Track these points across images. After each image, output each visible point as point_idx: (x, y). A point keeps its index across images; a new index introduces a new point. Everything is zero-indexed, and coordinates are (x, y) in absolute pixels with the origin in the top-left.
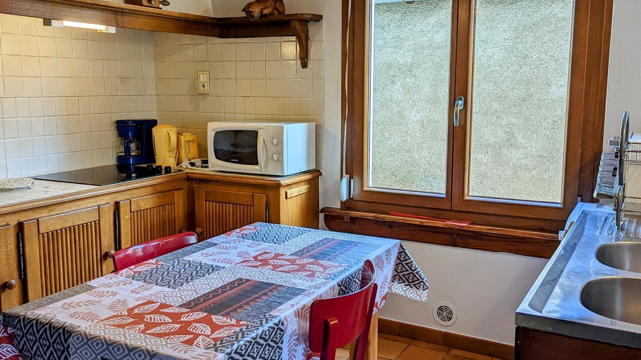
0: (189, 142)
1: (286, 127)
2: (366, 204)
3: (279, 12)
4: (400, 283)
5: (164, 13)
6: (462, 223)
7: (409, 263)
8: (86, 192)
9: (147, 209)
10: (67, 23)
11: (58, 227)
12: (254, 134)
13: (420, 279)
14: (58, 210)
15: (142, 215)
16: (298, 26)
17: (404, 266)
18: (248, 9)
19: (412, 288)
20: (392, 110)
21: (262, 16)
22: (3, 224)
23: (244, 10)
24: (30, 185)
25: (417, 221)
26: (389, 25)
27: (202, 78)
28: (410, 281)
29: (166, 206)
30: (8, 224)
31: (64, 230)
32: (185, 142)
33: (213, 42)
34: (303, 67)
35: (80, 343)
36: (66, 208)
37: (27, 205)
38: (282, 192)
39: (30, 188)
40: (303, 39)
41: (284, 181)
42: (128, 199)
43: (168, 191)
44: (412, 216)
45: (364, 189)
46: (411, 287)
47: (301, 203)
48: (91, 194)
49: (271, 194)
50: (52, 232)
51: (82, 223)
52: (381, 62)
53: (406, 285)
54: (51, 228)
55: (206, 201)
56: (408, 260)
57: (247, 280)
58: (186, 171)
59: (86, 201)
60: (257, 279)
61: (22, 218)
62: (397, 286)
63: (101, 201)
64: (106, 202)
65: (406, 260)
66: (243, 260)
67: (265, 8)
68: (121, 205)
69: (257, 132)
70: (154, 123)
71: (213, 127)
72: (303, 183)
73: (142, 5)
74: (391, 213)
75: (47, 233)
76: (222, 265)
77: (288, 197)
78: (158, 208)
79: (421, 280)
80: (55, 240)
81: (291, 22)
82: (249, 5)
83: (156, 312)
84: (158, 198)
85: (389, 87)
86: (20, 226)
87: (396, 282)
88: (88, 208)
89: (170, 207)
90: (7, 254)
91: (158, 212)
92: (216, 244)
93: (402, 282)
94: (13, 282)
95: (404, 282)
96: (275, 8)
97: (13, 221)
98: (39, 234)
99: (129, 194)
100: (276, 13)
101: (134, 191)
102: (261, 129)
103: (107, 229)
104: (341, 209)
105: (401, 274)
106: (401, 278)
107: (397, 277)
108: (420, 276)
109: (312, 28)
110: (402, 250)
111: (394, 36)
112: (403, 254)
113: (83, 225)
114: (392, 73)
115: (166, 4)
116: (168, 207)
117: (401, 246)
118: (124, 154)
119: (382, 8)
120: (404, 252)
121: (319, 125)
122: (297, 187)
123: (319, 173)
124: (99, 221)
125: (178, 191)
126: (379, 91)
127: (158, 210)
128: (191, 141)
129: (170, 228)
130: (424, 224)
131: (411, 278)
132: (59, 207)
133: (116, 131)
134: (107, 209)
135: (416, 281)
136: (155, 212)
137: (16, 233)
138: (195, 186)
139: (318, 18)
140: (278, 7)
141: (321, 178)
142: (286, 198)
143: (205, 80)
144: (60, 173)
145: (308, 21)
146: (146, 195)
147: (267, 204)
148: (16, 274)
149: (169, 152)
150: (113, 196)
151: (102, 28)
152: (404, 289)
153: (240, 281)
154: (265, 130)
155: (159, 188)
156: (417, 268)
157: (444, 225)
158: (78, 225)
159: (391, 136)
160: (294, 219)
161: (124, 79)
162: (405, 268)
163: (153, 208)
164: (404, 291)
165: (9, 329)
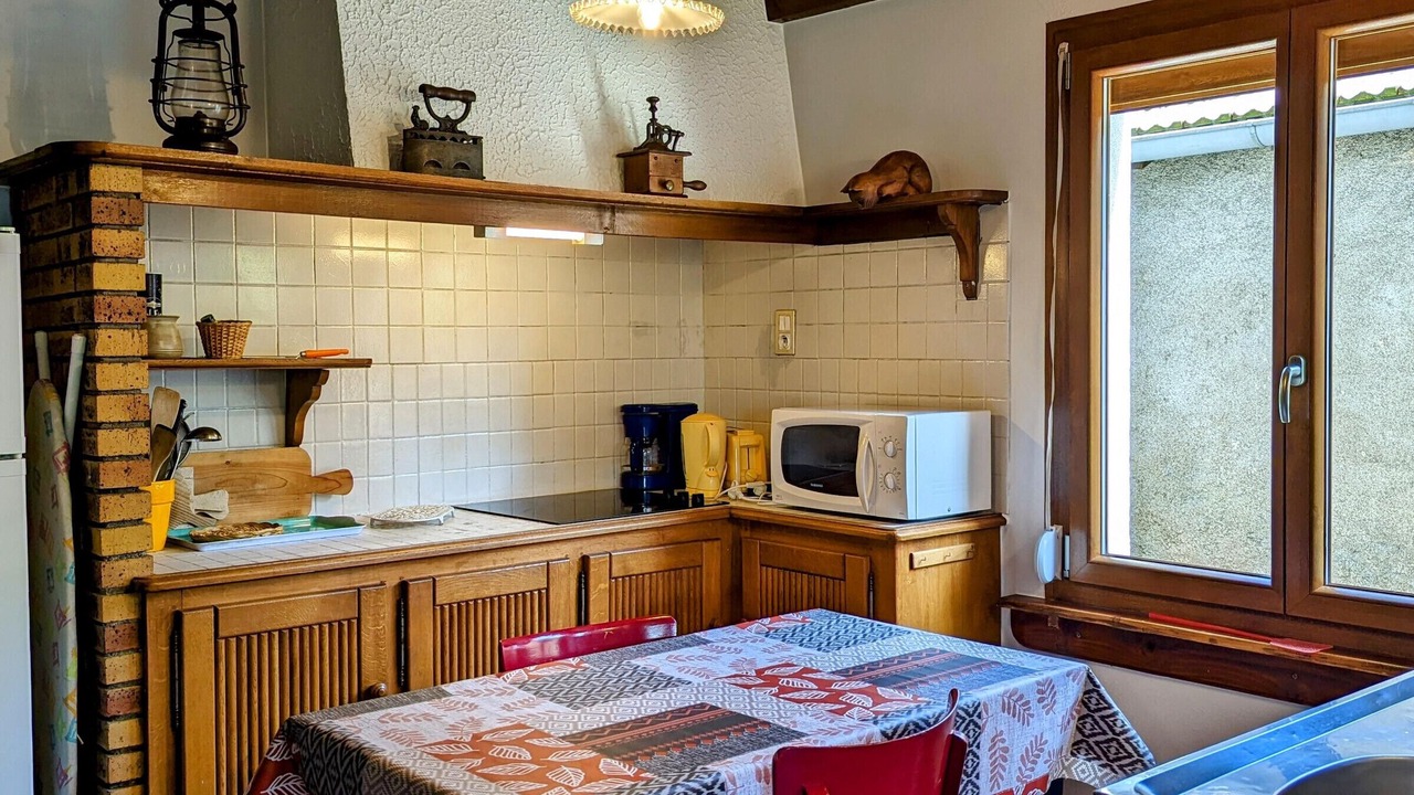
0: (748, 447)
1: (912, 418)
2: (1098, 592)
3: (918, 190)
4: (1089, 760)
5: (691, 204)
6: (1309, 647)
7: (1109, 716)
8: (525, 534)
9: (643, 574)
10: (512, 231)
11: (470, 595)
12: (851, 433)
13: (1135, 755)
14: (472, 564)
15: (634, 586)
16: (952, 214)
17: (1097, 723)
18: (853, 186)
19: (1116, 773)
20: (1247, 389)
21: (882, 199)
22: (375, 582)
23: (845, 190)
24: (442, 519)
25: (1203, 636)
26: (1239, 200)
27: (782, 323)
28: (1112, 757)
29: (684, 570)
30: (382, 584)
31: (480, 601)
32: (741, 447)
33: (805, 254)
34: (968, 298)
35: (375, 776)
36: (487, 562)
37: (417, 551)
38: (902, 555)
39: (441, 524)
40: (968, 242)
41: (903, 532)
42: (607, 553)
43: (688, 542)
44: (1192, 623)
45: (1093, 559)
46: (1113, 770)
47: (949, 582)
48: (534, 537)
49: (879, 556)
50: (459, 604)
51: (516, 591)
52: (1221, 281)
53: (1104, 766)
54: (458, 597)
55: (762, 565)
56: (1105, 708)
57: (713, 708)
58: (733, 504)
59: (526, 552)
60: (733, 708)
61: (408, 573)
62: (1084, 766)
63: (553, 553)
64: (564, 556)
65: (1100, 710)
66: (734, 673)
67: (887, 184)
68: (592, 562)
69: (858, 429)
70: (691, 409)
71: (783, 418)
72: (957, 539)
73: (649, 193)
74: (1150, 615)
75: (450, 605)
76: (687, 677)
77: (916, 566)
78: (666, 574)
79: (1136, 757)
80: (464, 620)
81: (939, 207)
82: (857, 179)
83: (520, 742)
84: (668, 553)
85: (1240, 337)
86: (403, 588)
87: (1081, 758)
88: (528, 564)
89: (692, 573)
90: (377, 636)
91: (666, 582)
92: (706, 642)
93: (1094, 759)
94: (383, 687)
95: (1099, 758)
96: (910, 182)
97: (392, 578)
98: (434, 604)
99: (610, 543)
100: (911, 191)
101: (620, 537)
102: (865, 422)
103: (562, 607)
104: (1047, 601)
105: (1091, 740)
106: (1092, 748)
107: (1084, 745)
108: (1135, 749)
109: (986, 216)
110: (1091, 687)
111: (1250, 222)
112: (1095, 695)
113: (516, 594)
114: (1245, 304)
115: (699, 186)
116: (689, 572)
117: (1089, 676)
118: (629, 469)
119: (1221, 163)
120: (1098, 691)
121: (1000, 417)
122: (939, 547)
123: (999, 519)
124: (547, 589)
125: (710, 543)
126: (1217, 345)
127: (666, 578)
128: (752, 446)
129: (692, 616)
130: (1219, 644)
131: (1113, 750)
132: (476, 559)
133: (622, 426)
134: (563, 569)
135: (1125, 758)
136: (661, 582)
137: (395, 602)
138: (746, 534)
139: (998, 198)
140: (915, 179)
141: (1005, 530)
142: (911, 567)
143: (788, 328)
144: (512, 500)
145: (976, 204)
146: (643, 548)
147: (872, 576)
148: (390, 673)
149: (707, 466)
150: (578, 544)
151: (578, 237)
152: (1100, 774)
153: (701, 708)
154: (871, 424)
155: (671, 534)
156: (1128, 730)
157: (1265, 649)
158: (508, 596)
159: (1246, 448)
160: (931, 614)
161: (641, 328)
162: (1100, 728)
163: (657, 572)
164: (1098, 778)
165: (294, 745)
